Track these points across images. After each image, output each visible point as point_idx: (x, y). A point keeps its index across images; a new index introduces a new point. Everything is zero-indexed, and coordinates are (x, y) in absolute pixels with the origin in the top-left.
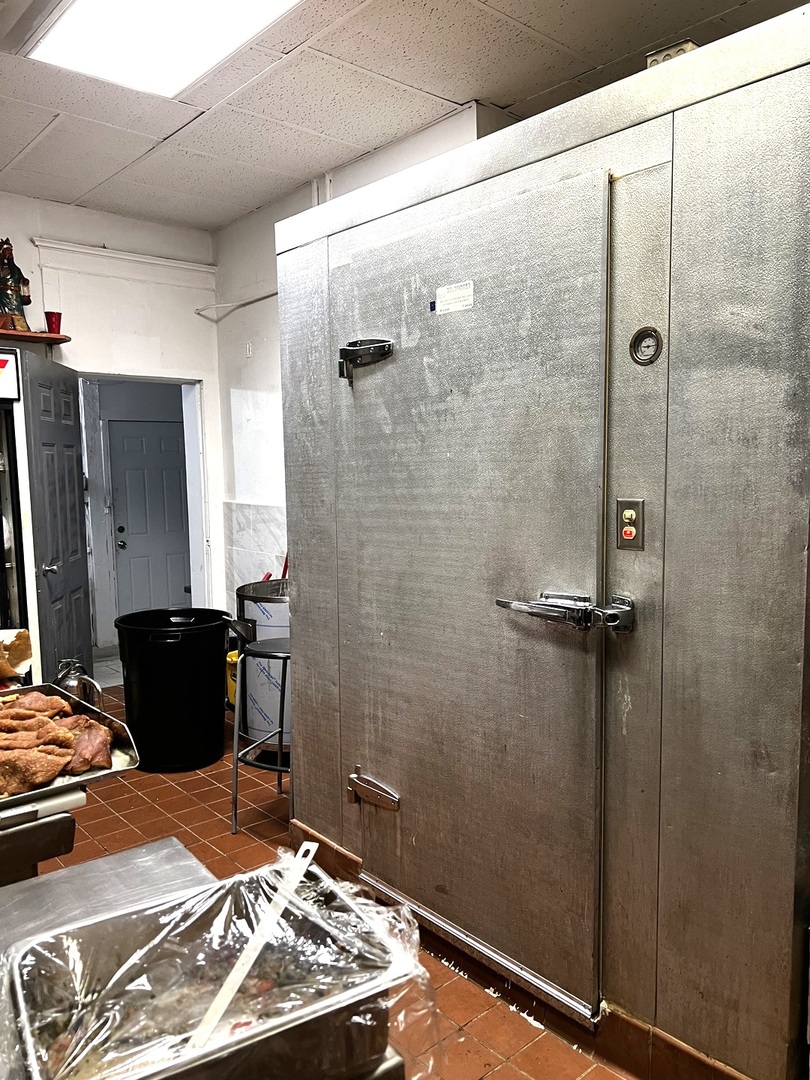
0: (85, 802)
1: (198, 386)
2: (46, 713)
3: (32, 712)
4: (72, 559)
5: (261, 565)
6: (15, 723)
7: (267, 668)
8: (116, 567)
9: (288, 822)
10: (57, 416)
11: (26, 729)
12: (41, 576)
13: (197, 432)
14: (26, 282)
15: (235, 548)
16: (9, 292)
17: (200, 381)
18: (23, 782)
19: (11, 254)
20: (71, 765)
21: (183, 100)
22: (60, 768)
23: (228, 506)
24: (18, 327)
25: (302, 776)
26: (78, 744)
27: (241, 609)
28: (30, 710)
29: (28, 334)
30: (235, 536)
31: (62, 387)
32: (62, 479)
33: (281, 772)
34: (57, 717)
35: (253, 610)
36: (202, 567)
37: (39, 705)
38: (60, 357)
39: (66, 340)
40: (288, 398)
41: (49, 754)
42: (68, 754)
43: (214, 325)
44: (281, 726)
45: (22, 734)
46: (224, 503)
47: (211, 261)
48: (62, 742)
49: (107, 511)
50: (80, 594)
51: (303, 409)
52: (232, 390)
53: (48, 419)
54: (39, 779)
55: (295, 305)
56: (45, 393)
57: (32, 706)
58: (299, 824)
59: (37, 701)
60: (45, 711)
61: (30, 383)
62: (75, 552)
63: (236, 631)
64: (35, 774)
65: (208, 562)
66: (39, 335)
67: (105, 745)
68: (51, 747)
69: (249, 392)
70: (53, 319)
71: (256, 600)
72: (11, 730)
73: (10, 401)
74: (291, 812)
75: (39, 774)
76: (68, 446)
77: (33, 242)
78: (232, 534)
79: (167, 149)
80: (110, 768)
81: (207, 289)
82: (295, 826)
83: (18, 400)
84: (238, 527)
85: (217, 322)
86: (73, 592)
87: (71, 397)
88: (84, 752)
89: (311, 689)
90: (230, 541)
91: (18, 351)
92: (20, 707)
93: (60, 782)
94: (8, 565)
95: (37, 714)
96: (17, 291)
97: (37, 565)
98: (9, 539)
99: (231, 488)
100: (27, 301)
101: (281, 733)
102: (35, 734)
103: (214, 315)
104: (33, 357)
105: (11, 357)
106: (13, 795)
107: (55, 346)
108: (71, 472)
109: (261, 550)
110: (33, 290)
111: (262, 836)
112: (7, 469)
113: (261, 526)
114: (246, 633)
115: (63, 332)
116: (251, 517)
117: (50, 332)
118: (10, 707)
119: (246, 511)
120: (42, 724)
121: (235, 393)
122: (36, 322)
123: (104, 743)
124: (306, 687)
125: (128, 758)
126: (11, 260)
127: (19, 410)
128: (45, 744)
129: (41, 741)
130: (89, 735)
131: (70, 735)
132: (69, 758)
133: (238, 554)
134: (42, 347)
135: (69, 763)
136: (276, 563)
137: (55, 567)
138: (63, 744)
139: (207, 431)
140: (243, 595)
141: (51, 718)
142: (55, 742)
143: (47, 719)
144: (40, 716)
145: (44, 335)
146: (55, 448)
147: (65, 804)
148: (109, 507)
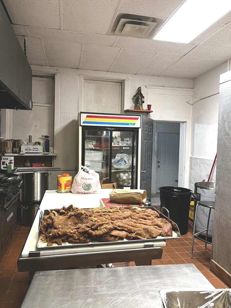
0: (165, 245)
1: (185, 123)
2: (154, 216)
3: (150, 215)
4: (148, 170)
5: (200, 177)
6: (146, 217)
7: (203, 209)
8: (157, 172)
9: (210, 260)
10: (148, 132)
11: (149, 220)
12: (141, 173)
13: (184, 136)
14: (144, 97)
15: (192, 170)
16: (139, 100)
17: (186, 122)
18: (150, 235)
19: (141, 90)
20: (162, 233)
21: (191, 43)
22: (159, 233)
23: (191, 158)
24: (141, 109)
25: (216, 247)
26: (163, 227)
27: (196, 190)
28: (149, 214)
29: (143, 111)
30: (193, 167)
31: (150, 124)
32: (148, 148)
33: (206, 243)
34: (156, 218)
35: (199, 190)
36: (182, 175)
37: (151, 213)
38: (150, 116)
39: (152, 112)
40: (220, 127)
41: (156, 229)
42: (161, 230)
43: (192, 106)
44: (208, 228)
45: (148, 221)
46: (190, 157)
47: (192, 88)
48: (159, 226)
49: (155, 157)
50: (149, 179)
51: (225, 131)
52: (195, 124)
53: (146, 133)
54: (154, 236)
55: (225, 99)
56: (146, 126)
57: (150, 213)
58: (214, 262)
59: (151, 212)
60: (153, 215)
61: (143, 123)
62: (149, 168)
63: (194, 196)
64: (153, 234)
65: (184, 174)
66: (146, 111)
67: (171, 229)
68: (156, 226)
69: (201, 125)
70: (149, 106)
71: (201, 188)
72: (145, 219)
73: (138, 128)
74: (211, 257)
75: (154, 234)
76: (150, 140)
77: (146, 87)
78: (192, 166)
79: (184, 58)
80: (172, 236)
81: (190, 96)
82: (213, 262)
83: (140, 128)
84: (194, 164)
85: (192, 105)
86: (148, 179)
87: (152, 127)
88: (165, 230)
89: (221, 219)
90: (191, 168)
91: (141, 115)
92: (147, 213)
93: (159, 238)
94: (134, 170)
95: (151, 216)
96: (141, 100)
97: (141, 171)
98: (135, 163)
99: (192, 153)
100: (143, 102)
101: (207, 231)
102: (151, 221)
103: (191, 103)
104: (144, 117)
105: (139, 117)
106: (147, 239)
107: (149, 114)
108: (150, 146)
109: (201, 172)
110: (145, 100)
111: (201, 262)
112: (136, 145)
113: (201, 165)
114: (197, 197)
115: (151, 110)
116: (198, 162)
117: (148, 110)
118: (144, 212)
119: (197, 160)
120: (153, 219)
121: (196, 125)
122: (145, 107)
123: (170, 228)
124: (220, 219)
125: (177, 234)
126: (141, 92)
127: (140, 130)
128: (155, 225)
129: (154, 224)
130: (166, 225)
131: (161, 224)
132: (161, 231)
133: (193, 172)
134: (146, 114)
135: (161, 232)
136: (205, 176)
137: (145, 172)
138: (160, 226)
139: (187, 136)
140: (197, 185)
141: (155, 217)
142: (157, 225)
143: (154, 218)
144: (152, 217)
145: (147, 111)
146: (147, 140)
147: (160, 244)
148: (156, 156)
